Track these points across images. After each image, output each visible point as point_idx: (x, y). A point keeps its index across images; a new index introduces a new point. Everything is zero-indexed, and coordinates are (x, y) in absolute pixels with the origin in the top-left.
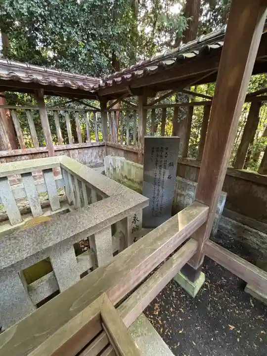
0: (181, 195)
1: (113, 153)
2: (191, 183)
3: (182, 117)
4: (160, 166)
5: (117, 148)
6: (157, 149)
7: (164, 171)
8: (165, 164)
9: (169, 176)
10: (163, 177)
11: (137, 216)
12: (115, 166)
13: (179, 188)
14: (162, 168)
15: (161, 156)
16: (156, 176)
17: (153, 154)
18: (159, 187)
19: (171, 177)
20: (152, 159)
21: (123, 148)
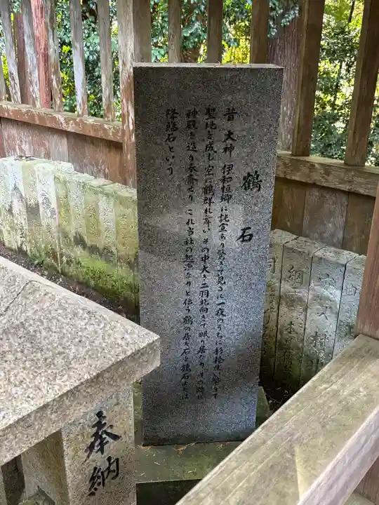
0: (292, 302)
1: (26, 147)
2: (329, 253)
3: (283, 16)
4: (208, 189)
5: (41, 128)
6: (188, 115)
7: (222, 210)
8: (224, 180)
9: (244, 232)
10: (222, 237)
11: (107, 418)
12: (35, 199)
13: (286, 274)
14: (216, 200)
15: (207, 147)
16: (193, 233)
17: (173, 140)
18: (205, 276)
19: (251, 235)
20: (171, 160)
21: (64, 125)
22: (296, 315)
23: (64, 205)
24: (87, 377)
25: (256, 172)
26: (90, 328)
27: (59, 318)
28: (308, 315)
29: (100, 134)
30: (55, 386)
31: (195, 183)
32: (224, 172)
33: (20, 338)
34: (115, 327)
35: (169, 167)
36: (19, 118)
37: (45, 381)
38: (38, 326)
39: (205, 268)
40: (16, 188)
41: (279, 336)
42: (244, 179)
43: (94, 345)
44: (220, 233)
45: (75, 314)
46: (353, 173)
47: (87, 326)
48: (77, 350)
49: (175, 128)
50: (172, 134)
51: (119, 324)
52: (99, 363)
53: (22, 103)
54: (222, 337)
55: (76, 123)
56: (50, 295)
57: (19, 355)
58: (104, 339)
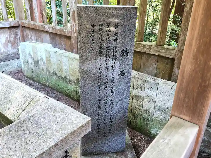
1: (33, 38)
2: (151, 79)
4: (108, 56)
6: (100, 26)
7: (113, 64)
8: (114, 52)
9: (121, 72)
10: (113, 74)
11: (69, 153)
12: (37, 58)
13: (135, 87)
14: (111, 60)
15: (107, 39)
16: (101, 73)
17: (94, 36)
18: (106, 90)
19: (124, 74)
20: (93, 44)
21: (48, 29)
22: (139, 102)
23: (49, 60)
24: (61, 138)
25: (126, 49)
26: (62, 116)
27: (49, 112)
28: (144, 102)
29: (62, 33)
30: (47, 144)
31: (102, 53)
32: (114, 49)
33: (31, 123)
34: (72, 115)
35: (92, 47)
36: (30, 27)
37: (43, 141)
38: (39, 117)
39: (106, 87)
40: (29, 54)
41: (132, 110)
42: (122, 51)
43: (64, 124)
44: (112, 73)
45: (55, 110)
46: (160, 48)
47: (61, 116)
48: (57, 126)
49: (94, 31)
50: (93, 34)
51: (74, 114)
52: (66, 132)
53: (31, 21)
54: (112, 113)
55: (53, 29)
56: (44, 102)
57: (31, 130)
58: (68, 121)
